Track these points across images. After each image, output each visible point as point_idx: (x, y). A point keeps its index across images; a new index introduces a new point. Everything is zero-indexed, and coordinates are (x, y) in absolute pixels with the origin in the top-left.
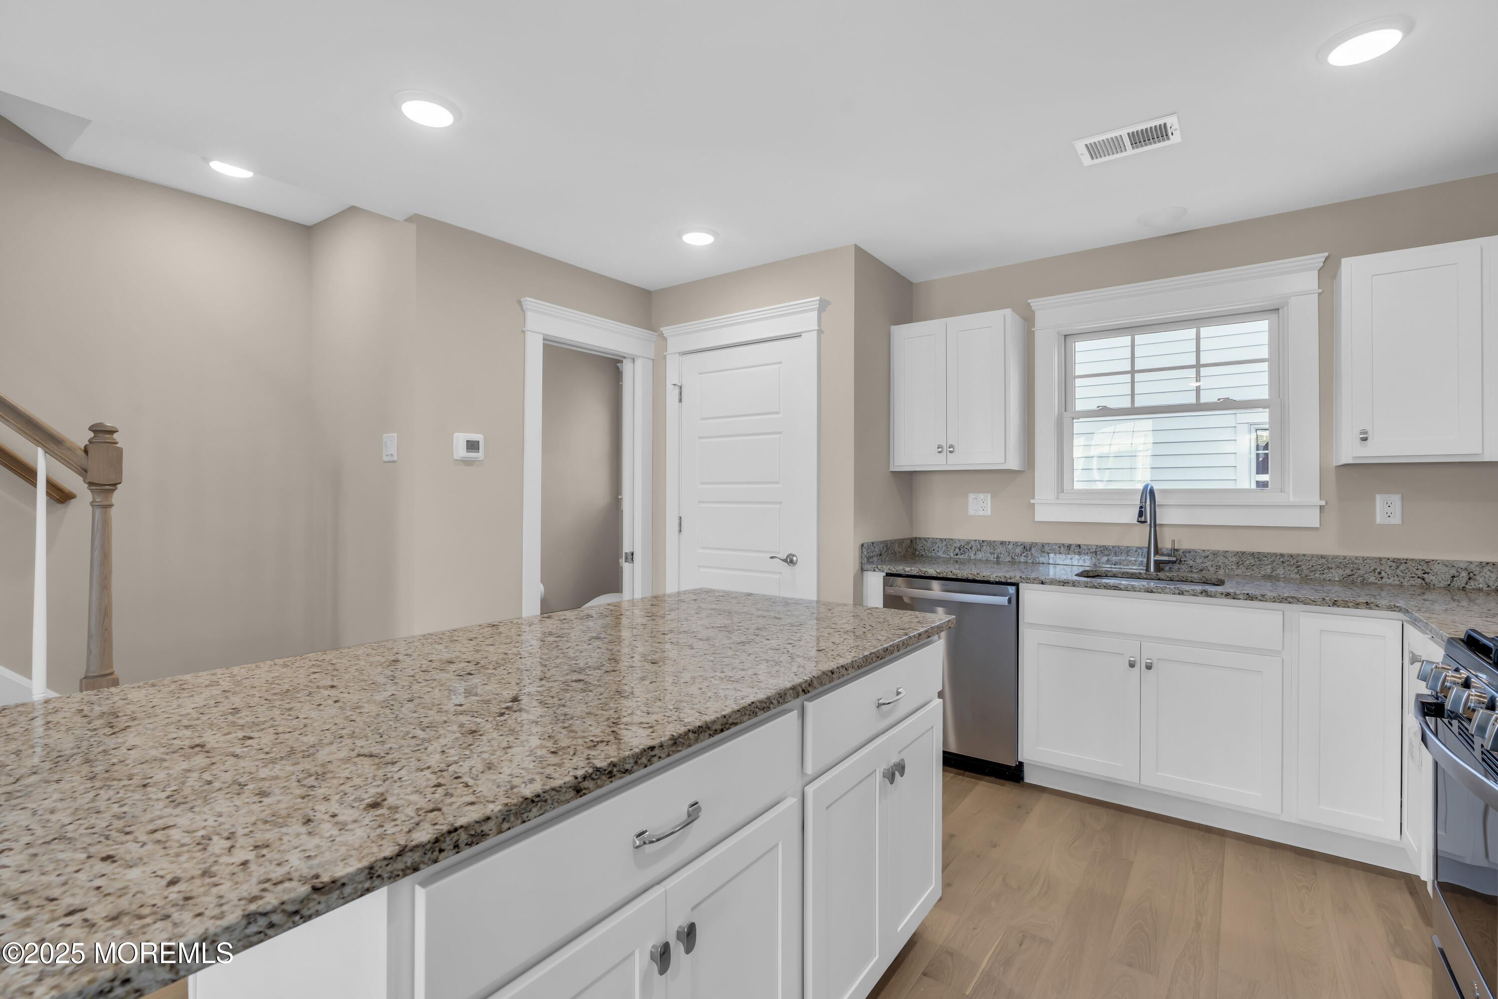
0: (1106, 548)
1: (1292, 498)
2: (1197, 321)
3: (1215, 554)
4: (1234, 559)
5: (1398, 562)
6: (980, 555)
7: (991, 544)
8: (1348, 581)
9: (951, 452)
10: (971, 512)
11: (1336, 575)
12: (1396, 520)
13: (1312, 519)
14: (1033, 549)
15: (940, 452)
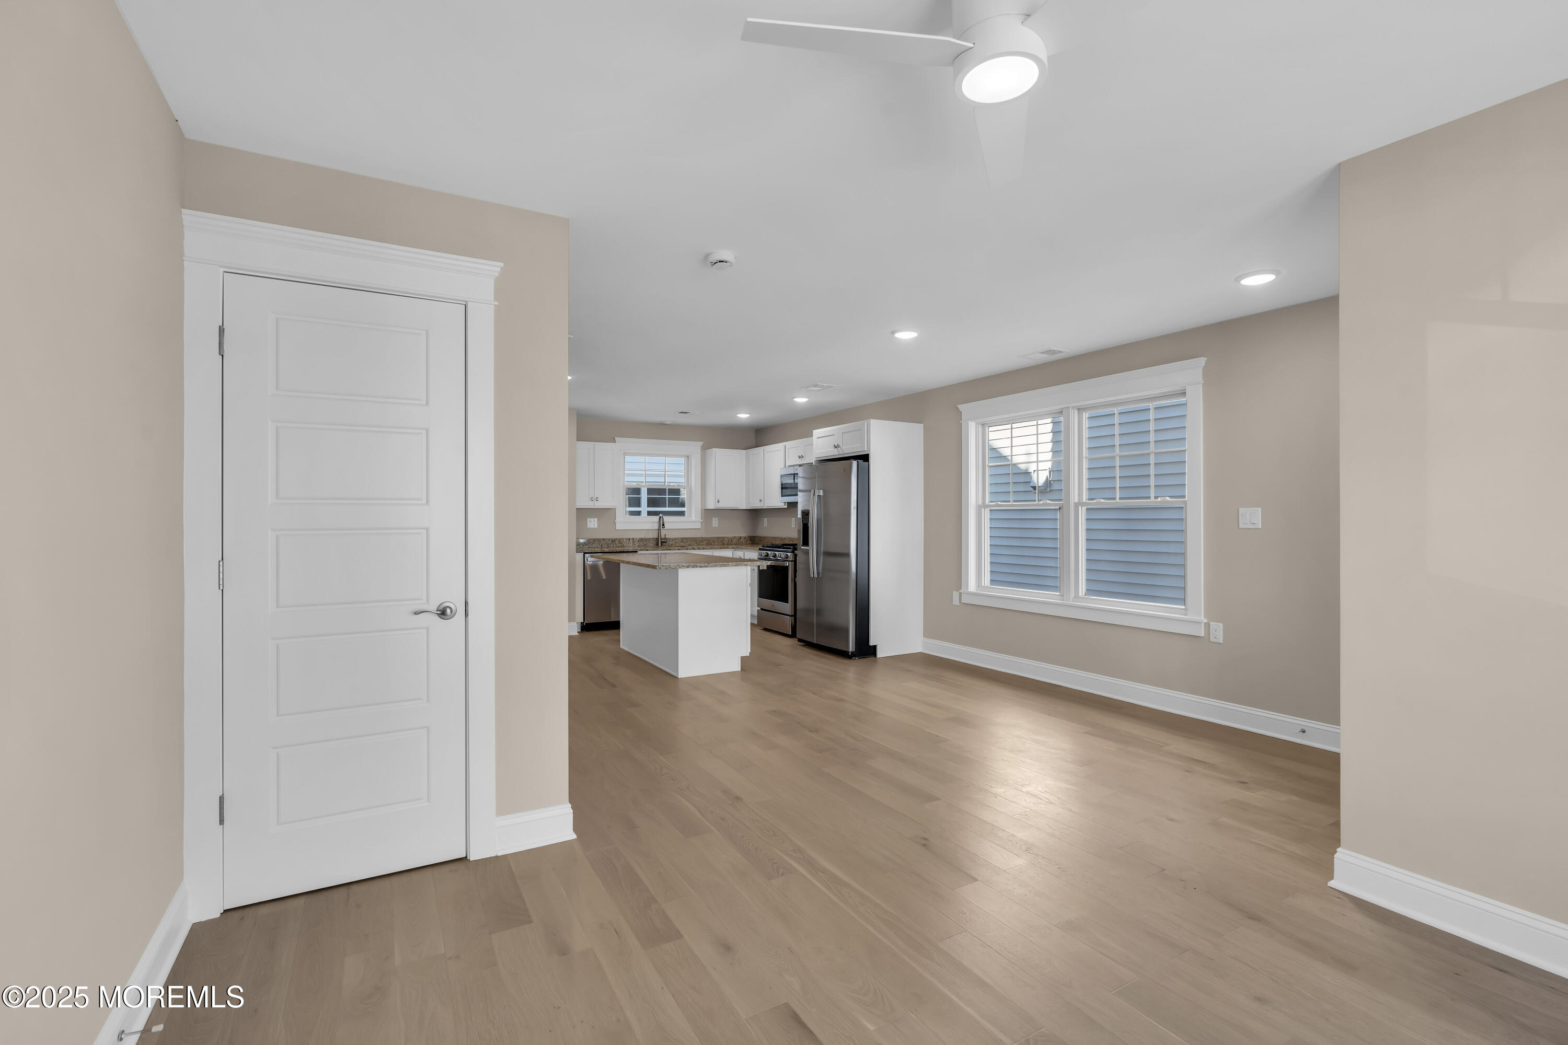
0: (642, 539)
1: (694, 519)
2: (666, 455)
3: (675, 539)
4: (680, 540)
5: (718, 538)
6: (594, 545)
7: (599, 540)
8: (707, 544)
9: (597, 500)
10: (588, 527)
11: (705, 543)
12: (717, 526)
13: (698, 526)
14: (616, 541)
15: (592, 500)
